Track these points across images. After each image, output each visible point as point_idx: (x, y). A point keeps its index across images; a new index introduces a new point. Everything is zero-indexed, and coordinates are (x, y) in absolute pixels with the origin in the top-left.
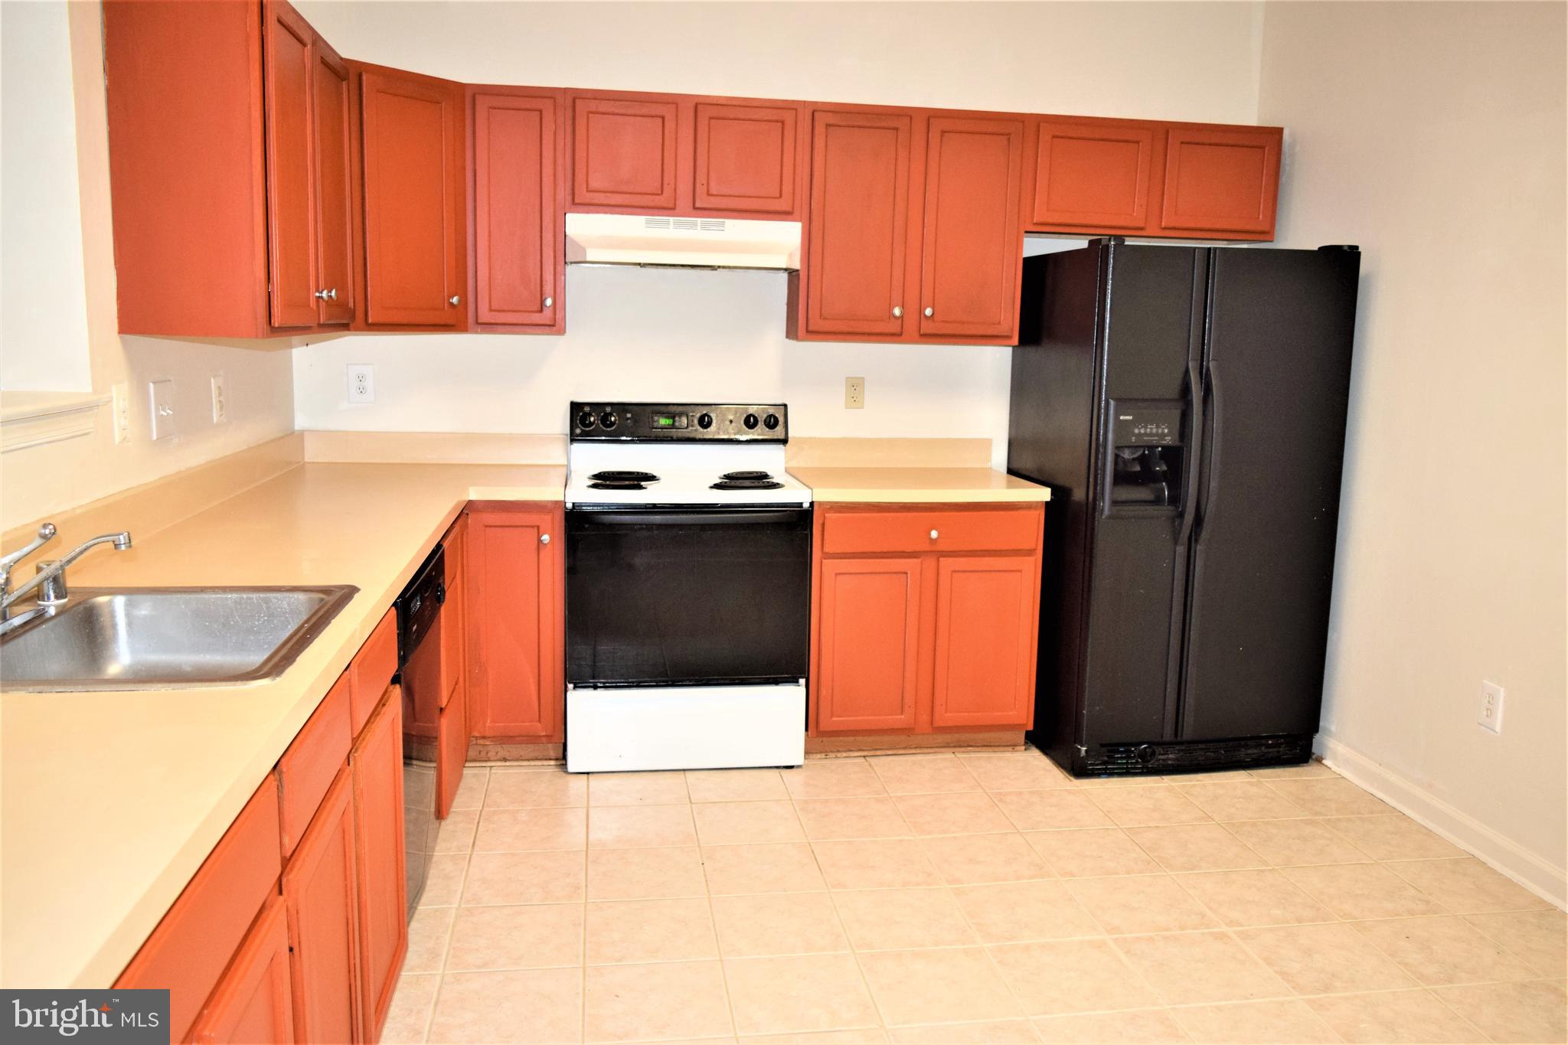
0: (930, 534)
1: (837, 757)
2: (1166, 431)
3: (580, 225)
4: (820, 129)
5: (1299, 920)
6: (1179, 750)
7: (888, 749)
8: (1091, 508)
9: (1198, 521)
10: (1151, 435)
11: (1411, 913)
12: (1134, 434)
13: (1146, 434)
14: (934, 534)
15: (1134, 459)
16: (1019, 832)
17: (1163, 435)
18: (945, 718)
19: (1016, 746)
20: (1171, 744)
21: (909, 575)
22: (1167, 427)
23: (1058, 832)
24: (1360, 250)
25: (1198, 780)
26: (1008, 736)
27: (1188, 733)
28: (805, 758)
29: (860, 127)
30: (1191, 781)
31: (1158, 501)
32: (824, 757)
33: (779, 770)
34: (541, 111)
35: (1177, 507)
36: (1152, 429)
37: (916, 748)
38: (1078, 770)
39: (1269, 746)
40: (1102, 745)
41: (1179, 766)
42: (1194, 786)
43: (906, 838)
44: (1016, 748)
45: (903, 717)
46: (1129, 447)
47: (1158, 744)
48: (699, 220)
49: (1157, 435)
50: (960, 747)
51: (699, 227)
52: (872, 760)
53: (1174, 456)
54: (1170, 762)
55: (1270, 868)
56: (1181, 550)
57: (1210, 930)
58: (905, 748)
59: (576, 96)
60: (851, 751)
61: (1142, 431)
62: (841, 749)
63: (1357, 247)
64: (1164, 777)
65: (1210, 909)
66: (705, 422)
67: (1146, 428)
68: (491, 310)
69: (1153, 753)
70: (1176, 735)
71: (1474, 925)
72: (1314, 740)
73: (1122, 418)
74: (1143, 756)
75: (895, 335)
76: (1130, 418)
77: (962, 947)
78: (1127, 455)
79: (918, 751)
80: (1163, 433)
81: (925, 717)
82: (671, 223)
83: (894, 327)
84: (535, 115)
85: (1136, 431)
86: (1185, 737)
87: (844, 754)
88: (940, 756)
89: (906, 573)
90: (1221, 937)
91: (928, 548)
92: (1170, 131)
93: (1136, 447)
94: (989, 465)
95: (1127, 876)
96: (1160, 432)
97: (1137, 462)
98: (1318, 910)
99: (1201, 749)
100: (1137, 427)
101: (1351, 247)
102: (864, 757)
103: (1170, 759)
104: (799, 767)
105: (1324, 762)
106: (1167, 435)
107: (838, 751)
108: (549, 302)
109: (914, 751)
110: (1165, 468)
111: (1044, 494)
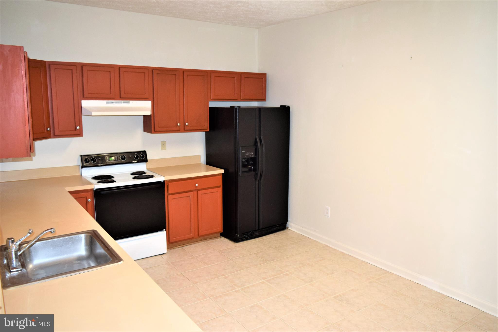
0: (196, 185)
1: (174, 249)
2: (253, 154)
3: (85, 104)
4: (155, 75)
5: (300, 267)
6: (259, 231)
7: (186, 244)
8: (236, 174)
9: (261, 175)
10: (250, 155)
11: (320, 260)
12: (246, 155)
13: (248, 155)
14: (197, 185)
15: (245, 161)
16: (231, 259)
17: (252, 155)
18: (201, 233)
19: (218, 237)
20: (258, 230)
21: (191, 197)
22: (253, 153)
23: (240, 258)
24: (290, 107)
25: (264, 238)
26: (216, 235)
27: (261, 227)
28: (167, 250)
29: (166, 74)
30: (262, 239)
31: (250, 170)
32: (170, 249)
33: (161, 255)
34: (72, 70)
35: (256, 172)
36: (250, 153)
37: (194, 242)
38: (236, 240)
39: (278, 227)
40: (243, 233)
41: (259, 235)
42: (264, 240)
43: (205, 267)
44: (218, 238)
45: (191, 235)
46: (244, 159)
47: (254, 231)
48: (122, 101)
49: (251, 155)
50: (205, 240)
51: (122, 103)
52: (184, 248)
53: (254, 160)
54: (257, 235)
55: (289, 256)
56: (257, 182)
57: (284, 274)
58: (191, 243)
59: (82, 66)
60: (177, 246)
61: (247, 154)
62: (174, 246)
63: (289, 106)
64: (256, 239)
65: (281, 269)
66: (123, 158)
67: (248, 153)
68: (59, 131)
69: (254, 233)
70: (258, 228)
71: (332, 260)
72: (287, 224)
73: (243, 151)
74: (251, 235)
75: (178, 131)
76: (244, 151)
77: (234, 291)
78: (243, 160)
79: (194, 243)
80: (252, 154)
81: (197, 234)
82: (114, 102)
83: (178, 129)
84: (70, 71)
85: (246, 154)
86: (261, 228)
87: (175, 247)
88: (200, 243)
89: (190, 196)
90: (287, 275)
91: (195, 189)
92: (242, 75)
93: (245, 159)
94: (200, 162)
95: (260, 265)
96: (251, 154)
97: (246, 162)
98: (303, 264)
99: (264, 230)
100: (246, 153)
101: (288, 106)
102: (181, 247)
103: (257, 234)
104: (165, 253)
105: (289, 228)
106: (253, 155)
107: (174, 247)
108: (78, 128)
109: (193, 243)
110: (252, 162)
111: (222, 171)
